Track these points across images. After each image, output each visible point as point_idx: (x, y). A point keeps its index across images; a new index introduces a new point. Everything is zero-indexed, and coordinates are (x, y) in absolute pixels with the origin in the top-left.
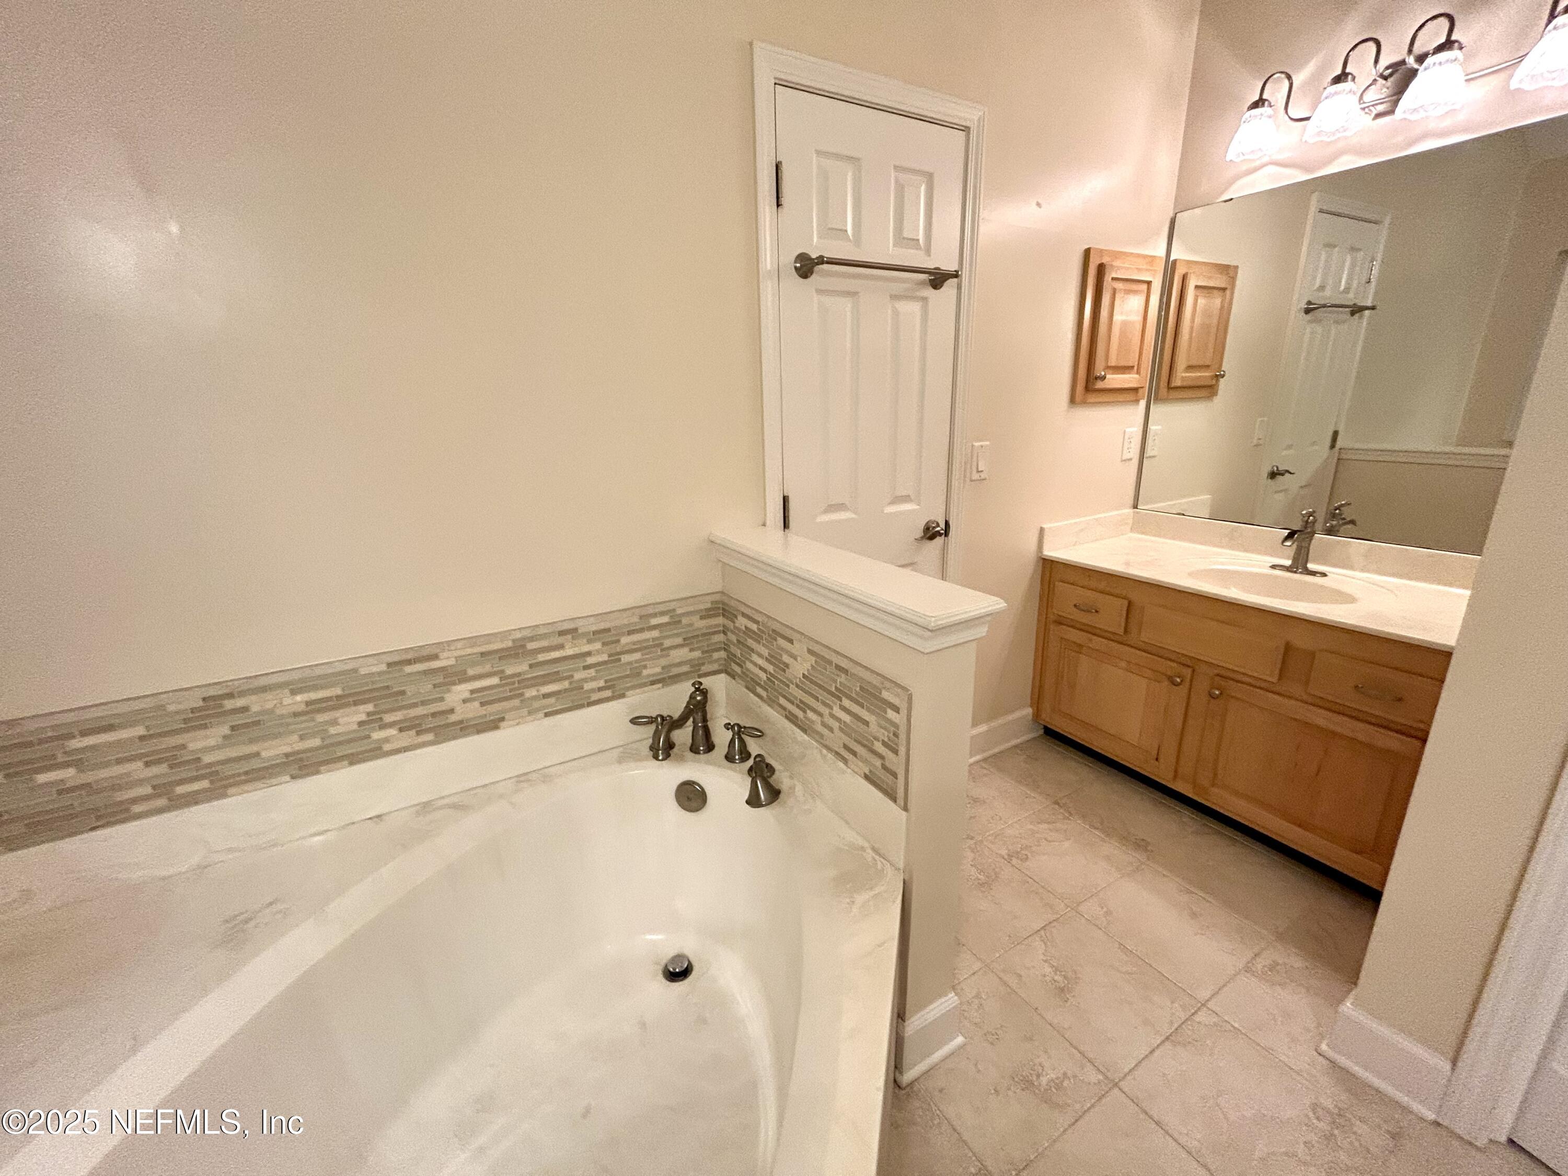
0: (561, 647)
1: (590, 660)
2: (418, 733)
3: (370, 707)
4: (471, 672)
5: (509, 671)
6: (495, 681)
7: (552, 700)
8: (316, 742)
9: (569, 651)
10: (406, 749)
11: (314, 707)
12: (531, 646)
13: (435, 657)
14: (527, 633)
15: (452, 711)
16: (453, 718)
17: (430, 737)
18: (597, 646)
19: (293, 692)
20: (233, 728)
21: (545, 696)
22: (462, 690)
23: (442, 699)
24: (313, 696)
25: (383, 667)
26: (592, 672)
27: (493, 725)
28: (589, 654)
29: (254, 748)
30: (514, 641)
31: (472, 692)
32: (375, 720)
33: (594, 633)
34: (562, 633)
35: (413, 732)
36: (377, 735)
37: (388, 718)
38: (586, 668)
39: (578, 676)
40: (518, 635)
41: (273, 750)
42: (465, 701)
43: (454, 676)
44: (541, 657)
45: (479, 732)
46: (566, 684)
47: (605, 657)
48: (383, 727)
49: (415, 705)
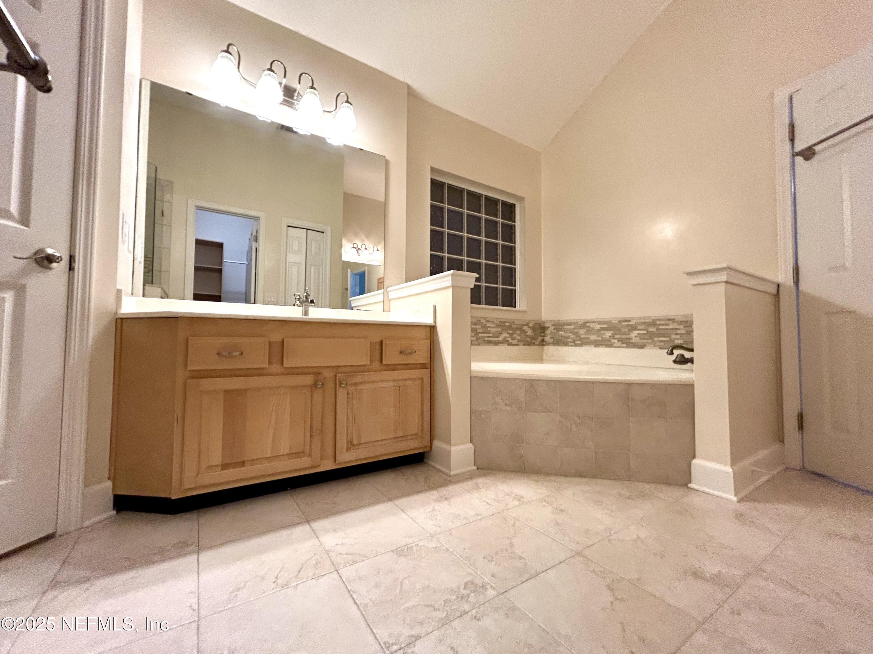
0: (668, 325)
1: (678, 332)
2: (622, 343)
3: (612, 332)
4: (639, 327)
5: (650, 330)
6: (645, 332)
7: (662, 344)
8: (600, 339)
9: (671, 327)
10: (618, 347)
11: (602, 329)
12: (658, 322)
13: (630, 321)
14: (657, 318)
15: (631, 339)
16: (631, 341)
17: (624, 345)
18: (682, 327)
19: (599, 324)
20: (587, 330)
21: (661, 341)
22: (635, 333)
23: (630, 334)
24: (602, 326)
25: (617, 322)
26: (678, 336)
27: (642, 346)
28: (678, 329)
29: (589, 336)
30: (653, 320)
31: (638, 334)
32: (613, 337)
33: (681, 322)
34: (669, 320)
35: (621, 342)
36: (613, 341)
37: (616, 336)
38: (676, 334)
39: (673, 337)
40: (654, 318)
41: (593, 338)
42: (636, 337)
43: (634, 328)
44: (661, 327)
45: (638, 348)
46: (668, 339)
47: (683, 332)
48: (614, 339)
49: (622, 334)
